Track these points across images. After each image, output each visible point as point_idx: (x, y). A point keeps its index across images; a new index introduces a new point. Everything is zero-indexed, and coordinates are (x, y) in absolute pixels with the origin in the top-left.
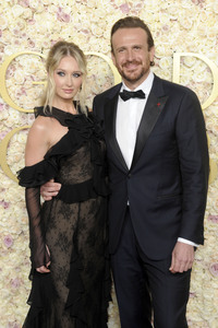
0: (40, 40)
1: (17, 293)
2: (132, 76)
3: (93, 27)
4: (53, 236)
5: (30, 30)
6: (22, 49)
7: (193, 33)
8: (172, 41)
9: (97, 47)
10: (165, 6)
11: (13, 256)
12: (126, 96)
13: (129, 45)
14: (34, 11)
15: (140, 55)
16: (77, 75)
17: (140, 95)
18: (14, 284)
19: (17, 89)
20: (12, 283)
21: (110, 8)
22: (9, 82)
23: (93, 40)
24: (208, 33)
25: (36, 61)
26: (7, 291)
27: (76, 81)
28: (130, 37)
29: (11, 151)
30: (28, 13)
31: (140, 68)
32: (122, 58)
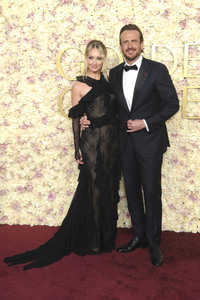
0: (78, 40)
1: (70, 176)
2: (131, 56)
3: (107, 32)
4: (87, 146)
5: (73, 35)
6: (69, 46)
7: (163, 33)
8: (151, 38)
10: (147, 19)
11: (67, 157)
12: (128, 69)
13: (130, 40)
14: (75, 24)
15: (135, 45)
16: (99, 59)
17: (135, 68)
18: (69, 172)
19: (67, 68)
21: (117, 21)
22: (63, 64)
23: (107, 39)
24: (170, 33)
25: (76, 52)
26: (65, 175)
27: (99, 62)
28: (130, 35)
29: (65, 101)
30: (72, 25)
31: (135, 52)
32: (126, 47)
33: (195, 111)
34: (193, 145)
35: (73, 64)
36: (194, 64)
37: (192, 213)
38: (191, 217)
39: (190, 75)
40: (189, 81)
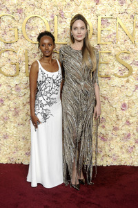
0: (11, 9)
1: (6, 123)
3: (36, 3)
5: (7, 4)
6: (3, 13)
7: (81, 7)
8: (72, 11)
9: (38, 13)
11: (3, 107)
19: (2, 32)
20: (4, 118)
23: (36, 9)
25: (10, 18)
26: (2, 122)
33: (105, 71)
34: (104, 97)
35: (8, 29)
36: (106, 33)
37: (103, 151)
38: (102, 154)
39: (102, 42)
40: (101, 46)
